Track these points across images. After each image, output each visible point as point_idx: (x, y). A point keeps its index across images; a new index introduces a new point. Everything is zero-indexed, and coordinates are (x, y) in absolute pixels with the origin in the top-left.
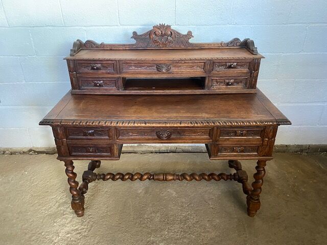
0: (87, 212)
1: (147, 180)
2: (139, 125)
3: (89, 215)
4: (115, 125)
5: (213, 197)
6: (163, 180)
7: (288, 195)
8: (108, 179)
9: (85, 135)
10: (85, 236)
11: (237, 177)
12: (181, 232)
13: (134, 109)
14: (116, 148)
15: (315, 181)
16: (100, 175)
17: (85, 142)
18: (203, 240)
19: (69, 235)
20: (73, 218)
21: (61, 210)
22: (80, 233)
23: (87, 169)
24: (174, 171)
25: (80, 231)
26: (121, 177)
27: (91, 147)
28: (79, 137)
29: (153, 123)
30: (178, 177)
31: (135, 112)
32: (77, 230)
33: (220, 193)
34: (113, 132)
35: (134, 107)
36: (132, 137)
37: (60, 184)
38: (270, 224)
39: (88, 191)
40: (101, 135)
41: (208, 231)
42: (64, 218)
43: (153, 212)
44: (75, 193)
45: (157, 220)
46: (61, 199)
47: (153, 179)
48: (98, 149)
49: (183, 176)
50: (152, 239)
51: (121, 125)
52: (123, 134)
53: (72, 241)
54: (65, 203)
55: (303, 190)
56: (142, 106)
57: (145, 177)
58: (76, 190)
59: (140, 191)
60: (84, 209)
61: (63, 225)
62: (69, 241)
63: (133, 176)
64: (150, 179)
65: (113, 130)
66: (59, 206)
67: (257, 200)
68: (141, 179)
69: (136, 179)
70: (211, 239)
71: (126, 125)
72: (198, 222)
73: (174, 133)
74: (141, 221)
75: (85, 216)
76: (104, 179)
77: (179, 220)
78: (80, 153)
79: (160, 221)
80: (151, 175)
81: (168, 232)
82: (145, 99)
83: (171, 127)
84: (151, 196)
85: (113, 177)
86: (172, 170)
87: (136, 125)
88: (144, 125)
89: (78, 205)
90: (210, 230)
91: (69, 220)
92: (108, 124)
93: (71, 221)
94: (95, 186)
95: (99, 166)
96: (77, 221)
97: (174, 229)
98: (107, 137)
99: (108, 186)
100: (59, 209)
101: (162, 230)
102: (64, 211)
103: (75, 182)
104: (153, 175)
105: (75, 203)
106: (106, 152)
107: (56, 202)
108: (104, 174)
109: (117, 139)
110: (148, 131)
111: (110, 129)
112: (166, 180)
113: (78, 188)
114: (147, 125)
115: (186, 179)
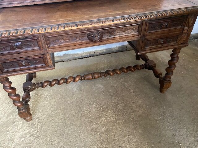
0: (34, 116)
1: (80, 81)
2: (70, 28)
3: (37, 118)
4: (43, 31)
5: (131, 84)
6: (92, 78)
7: (183, 73)
8: (46, 86)
9: (13, 48)
10: (38, 137)
11: (148, 66)
12: (116, 115)
13: (59, 14)
14: (48, 57)
15: (197, 59)
16: (38, 84)
17: (15, 56)
18: (133, 118)
19: (23, 139)
20: (23, 123)
21: (11, 119)
22: (32, 135)
23: (25, 81)
24: (97, 70)
25: (32, 133)
26: (57, 82)
27: (22, 61)
28: (7, 52)
29: (84, 25)
30: (103, 74)
31: (61, 17)
32: (29, 133)
33: (135, 80)
34: (42, 42)
35: (58, 13)
36: (64, 44)
37: (4, 97)
38: (177, 96)
39: (31, 99)
40: (30, 46)
41: (136, 111)
42: (15, 125)
43: (90, 104)
44: (19, 104)
45: (94, 110)
46: (8, 109)
47: (84, 79)
48: (30, 61)
49: (107, 73)
50: (94, 126)
51: (49, 31)
52: (54, 42)
53: (27, 144)
54: (13, 112)
55: (191, 67)
56: (66, 11)
57: (77, 79)
58: (20, 102)
59: (74, 91)
60: (31, 115)
61: (16, 132)
62: (24, 144)
63: (67, 80)
64: (81, 80)
65: (42, 39)
66: (8, 116)
67: (169, 81)
68: (74, 81)
69: (70, 82)
70: (139, 116)
71: (56, 30)
72: (126, 105)
73: (105, 33)
74: (82, 114)
75: (34, 120)
76: (42, 86)
77: (111, 106)
78: (13, 69)
79: (97, 110)
80: (82, 77)
81: (106, 118)
82: (67, 6)
83: (102, 27)
85: (50, 84)
86: (95, 69)
87: (66, 29)
88: (75, 28)
89: (25, 114)
90: (137, 109)
91: (20, 126)
92: (35, 32)
93: (22, 127)
94: (36, 94)
95: (35, 77)
96: (28, 125)
97: (110, 115)
98: (37, 48)
99: (47, 91)
100: (9, 118)
101: (100, 117)
102: (14, 119)
103: (16, 95)
104: (84, 76)
105: (21, 113)
106: (40, 63)
107: (5, 113)
108: (41, 83)
109: (48, 48)
110: (79, 35)
111: (38, 38)
112: (94, 78)
113: (21, 100)
114: (79, 27)
115: (110, 75)
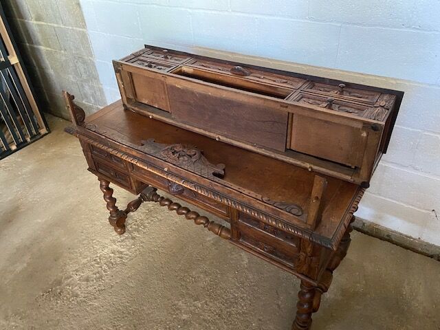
2: (142, 166)
12: (217, 314)
22: (121, 258)
25: (123, 256)
36: (145, 176)
43: (205, 272)
50: (180, 303)
52: (137, 169)
53: (111, 262)
58: (113, 207)
72: (245, 313)
74: (184, 276)
77: (226, 298)
79: (204, 288)
84: (217, 251)
88: (146, 168)
97: (211, 307)
98: (123, 166)
103: (111, 198)
106: (125, 181)
108: (162, 198)
109: (131, 172)
